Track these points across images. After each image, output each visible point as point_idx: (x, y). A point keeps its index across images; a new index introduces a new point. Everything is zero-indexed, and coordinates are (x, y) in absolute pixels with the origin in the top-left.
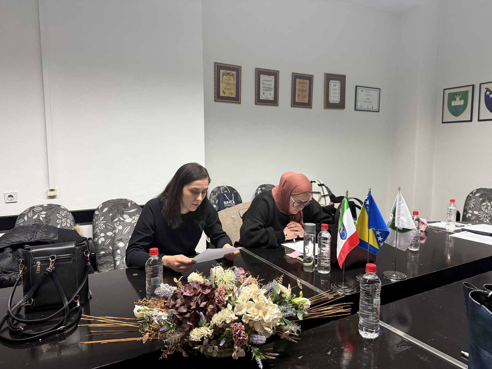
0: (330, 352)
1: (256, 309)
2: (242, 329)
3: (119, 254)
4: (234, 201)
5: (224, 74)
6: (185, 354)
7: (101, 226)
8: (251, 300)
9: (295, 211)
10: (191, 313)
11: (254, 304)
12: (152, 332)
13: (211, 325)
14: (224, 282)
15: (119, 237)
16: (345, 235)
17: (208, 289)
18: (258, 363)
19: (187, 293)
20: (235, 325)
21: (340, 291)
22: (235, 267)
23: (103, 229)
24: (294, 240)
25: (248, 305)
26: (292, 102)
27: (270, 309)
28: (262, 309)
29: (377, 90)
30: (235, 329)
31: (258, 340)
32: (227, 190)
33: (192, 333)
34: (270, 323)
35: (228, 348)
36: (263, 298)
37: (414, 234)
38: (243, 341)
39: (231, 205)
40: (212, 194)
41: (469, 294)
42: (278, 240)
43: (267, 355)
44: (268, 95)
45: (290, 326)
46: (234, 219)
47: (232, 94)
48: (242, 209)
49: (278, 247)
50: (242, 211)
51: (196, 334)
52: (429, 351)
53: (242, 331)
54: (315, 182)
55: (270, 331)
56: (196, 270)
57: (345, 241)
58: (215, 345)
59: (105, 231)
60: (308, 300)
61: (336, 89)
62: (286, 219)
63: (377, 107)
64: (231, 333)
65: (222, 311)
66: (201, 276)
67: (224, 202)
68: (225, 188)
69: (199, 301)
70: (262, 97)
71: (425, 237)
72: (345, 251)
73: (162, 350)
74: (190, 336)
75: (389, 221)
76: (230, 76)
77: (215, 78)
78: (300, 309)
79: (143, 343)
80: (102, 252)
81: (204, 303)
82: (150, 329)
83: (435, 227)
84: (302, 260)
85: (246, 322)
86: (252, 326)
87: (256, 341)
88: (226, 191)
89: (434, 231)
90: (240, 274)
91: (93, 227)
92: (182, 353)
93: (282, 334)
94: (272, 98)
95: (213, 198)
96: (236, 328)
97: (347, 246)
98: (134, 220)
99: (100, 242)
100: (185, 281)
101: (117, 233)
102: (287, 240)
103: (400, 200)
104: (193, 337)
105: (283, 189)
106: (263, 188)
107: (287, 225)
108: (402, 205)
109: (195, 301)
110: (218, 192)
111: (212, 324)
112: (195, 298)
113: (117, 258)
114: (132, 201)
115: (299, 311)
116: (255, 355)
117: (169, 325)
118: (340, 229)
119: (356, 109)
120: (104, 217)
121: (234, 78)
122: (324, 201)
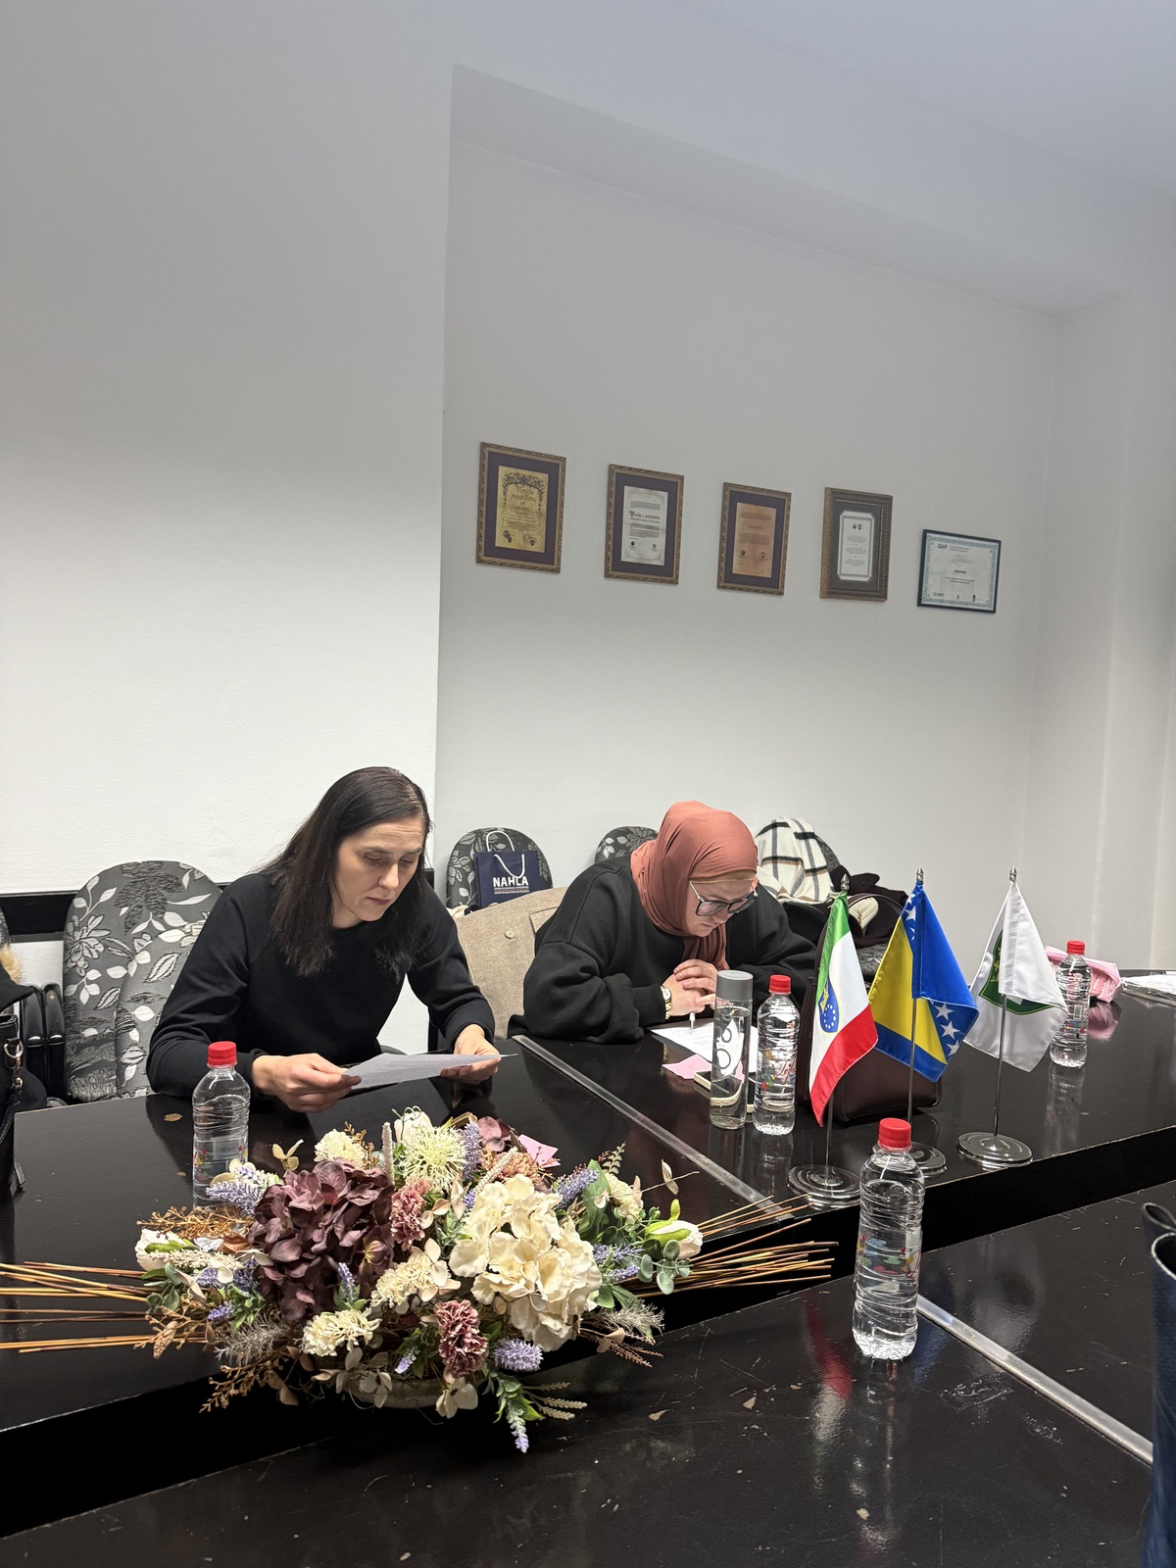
0: (753, 1399)
1: (517, 1259)
2: (468, 1322)
3: (136, 1044)
4: (525, 878)
5: (509, 481)
6: (287, 1396)
7: (89, 947)
8: (507, 1228)
9: (704, 928)
10: (311, 1265)
11: (513, 1242)
12: (185, 1320)
13: (373, 1305)
14: (425, 1167)
15: (137, 990)
16: (835, 1018)
17: (374, 1188)
18: (514, 1433)
19: (301, 1202)
20: (448, 1309)
21: (814, 1197)
22: (470, 1116)
23: (96, 956)
24: (692, 1018)
25: (497, 1245)
26: (722, 575)
27: (563, 1257)
28: (538, 1259)
29: (990, 547)
30: (446, 1320)
31: (518, 1358)
32: (506, 842)
33: (310, 1329)
34: (560, 1305)
35: (424, 1378)
36: (543, 1224)
37: (1059, 1020)
38: (470, 1360)
39: (515, 890)
40: (456, 853)
41: (1153, 1246)
42: (640, 1015)
43: (548, 1405)
44: (647, 549)
45: (632, 1311)
46: (514, 942)
47: (533, 543)
48: (539, 908)
49: (640, 1039)
50: (539, 915)
51: (323, 1334)
52: (1064, 1408)
53: (469, 1328)
54: (785, 825)
55: (560, 1330)
56: (346, 1123)
57: (832, 1036)
58: (382, 1370)
59: (104, 962)
60: (693, 1228)
61: (861, 540)
62: (674, 949)
63: (988, 599)
64: (436, 1333)
65: (411, 1259)
66: (358, 1145)
67: (494, 879)
68: (497, 834)
69: (339, 1228)
70: (628, 555)
71: (1111, 1022)
72: (833, 1071)
73: (211, 1383)
74: (303, 1339)
75: (981, 975)
76: (530, 486)
77: (481, 491)
78: (666, 1258)
79: (155, 1354)
80: (90, 1032)
81: (355, 1234)
82: (180, 1312)
83: (1145, 990)
84: (708, 1084)
85: (484, 1300)
86: (502, 1312)
87: (512, 1360)
88: (501, 846)
89: (1142, 1002)
90: (487, 1137)
91: (66, 949)
92: (276, 1392)
93: (602, 1337)
94: (659, 559)
95: (459, 866)
96: (450, 1318)
97: (839, 1053)
98: (190, 934)
99: (84, 998)
100: (307, 1157)
101: (132, 974)
102: (671, 1017)
103: (1015, 911)
104: (312, 1343)
105: (669, 857)
106: (622, 840)
107: (675, 971)
108: (1022, 925)
109: (326, 1227)
110: (477, 848)
111: (376, 1303)
112: (328, 1216)
113: (128, 1055)
114: (194, 869)
115: (662, 1263)
116: (506, 1407)
117: (242, 1299)
118: (822, 998)
119: (923, 602)
120: (101, 917)
121: (541, 493)
122: (813, 887)
